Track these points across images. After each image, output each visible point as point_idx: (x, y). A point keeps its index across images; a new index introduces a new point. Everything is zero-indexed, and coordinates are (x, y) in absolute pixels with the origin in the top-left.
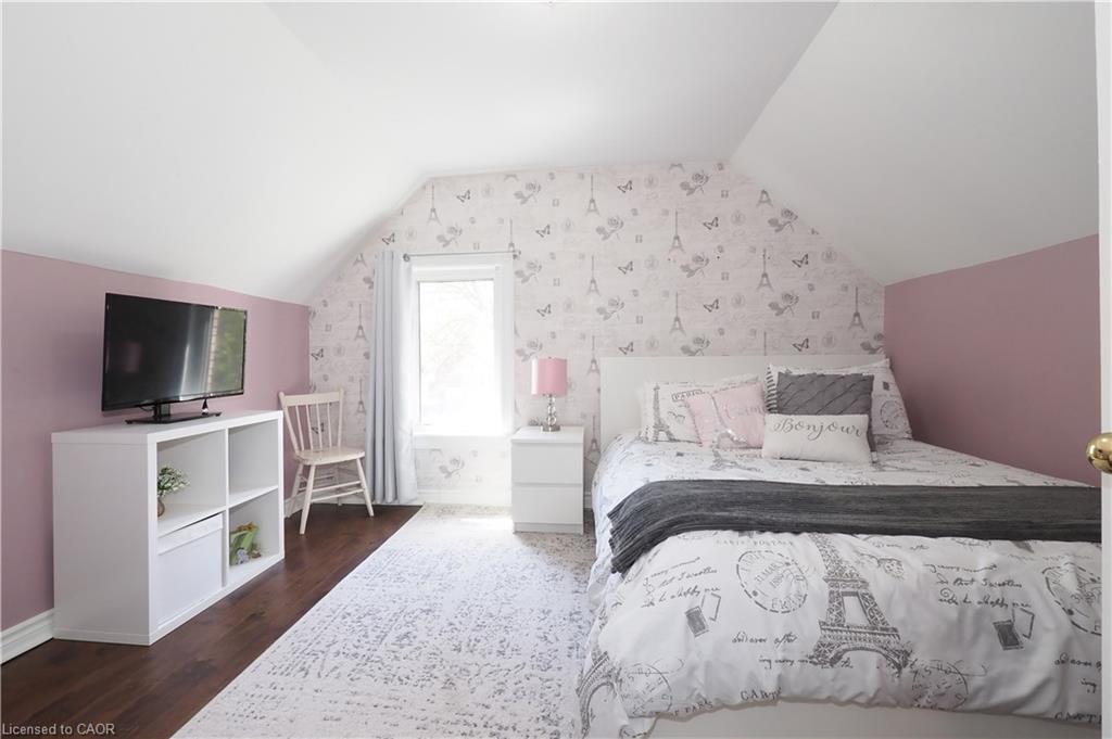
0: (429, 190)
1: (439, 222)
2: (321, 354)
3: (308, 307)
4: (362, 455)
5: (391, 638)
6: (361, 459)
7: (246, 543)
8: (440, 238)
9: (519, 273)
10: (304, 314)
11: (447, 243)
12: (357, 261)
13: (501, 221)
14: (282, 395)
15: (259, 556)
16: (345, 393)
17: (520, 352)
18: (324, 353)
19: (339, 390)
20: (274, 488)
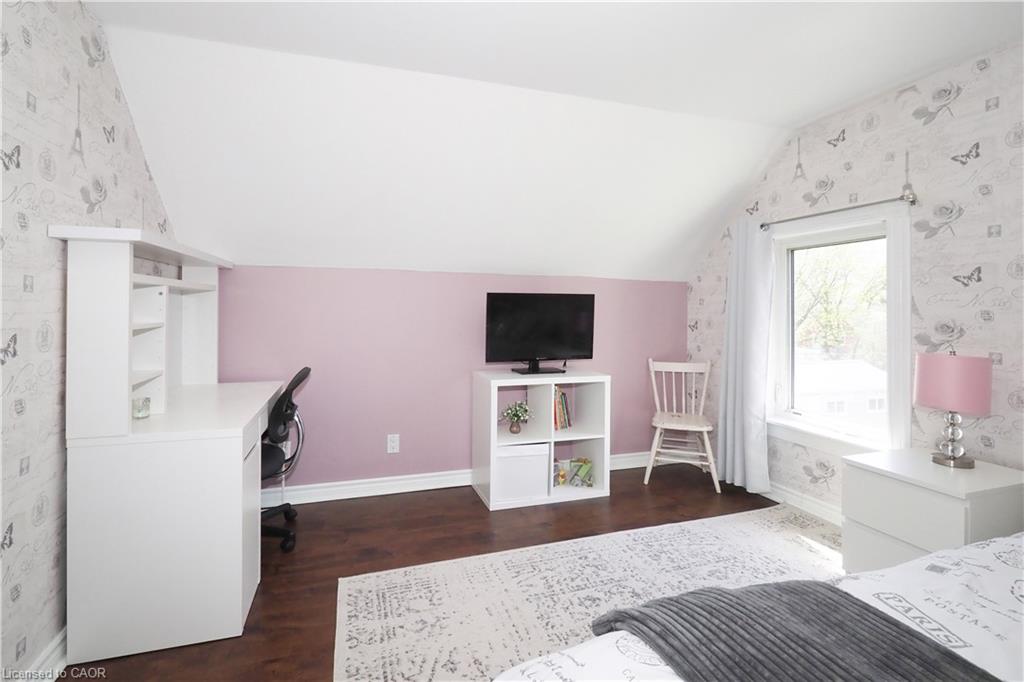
0: (795, 145)
1: (805, 178)
2: (695, 327)
3: (686, 283)
4: (710, 428)
5: (582, 594)
6: (708, 432)
7: (582, 472)
8: (808, 197)
9: (920, 226)
10: (683, 289)
11: (814, 201)
12: (724, 236)
13: (891, 157)
14: (650, 360)
15: (590, 485)
16: (712, 365)
17: (922, 339)
18: (698, 325)
19: (706, 362)
20: (601, 436)
